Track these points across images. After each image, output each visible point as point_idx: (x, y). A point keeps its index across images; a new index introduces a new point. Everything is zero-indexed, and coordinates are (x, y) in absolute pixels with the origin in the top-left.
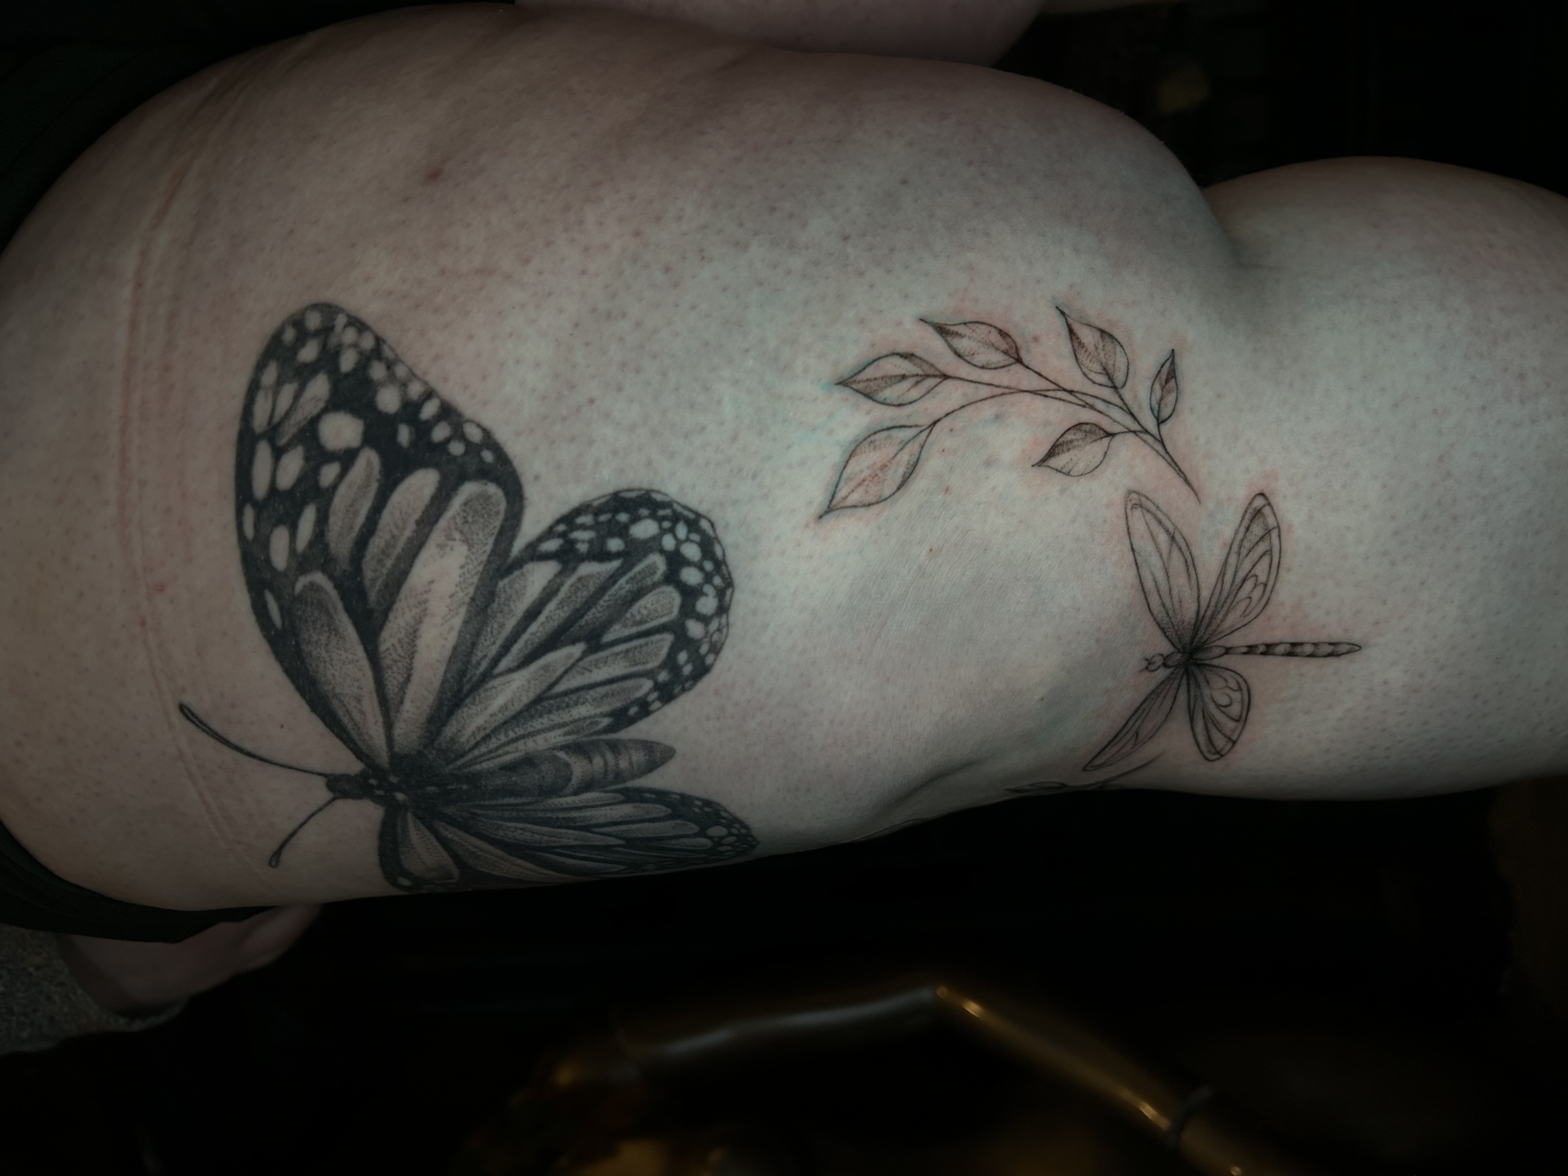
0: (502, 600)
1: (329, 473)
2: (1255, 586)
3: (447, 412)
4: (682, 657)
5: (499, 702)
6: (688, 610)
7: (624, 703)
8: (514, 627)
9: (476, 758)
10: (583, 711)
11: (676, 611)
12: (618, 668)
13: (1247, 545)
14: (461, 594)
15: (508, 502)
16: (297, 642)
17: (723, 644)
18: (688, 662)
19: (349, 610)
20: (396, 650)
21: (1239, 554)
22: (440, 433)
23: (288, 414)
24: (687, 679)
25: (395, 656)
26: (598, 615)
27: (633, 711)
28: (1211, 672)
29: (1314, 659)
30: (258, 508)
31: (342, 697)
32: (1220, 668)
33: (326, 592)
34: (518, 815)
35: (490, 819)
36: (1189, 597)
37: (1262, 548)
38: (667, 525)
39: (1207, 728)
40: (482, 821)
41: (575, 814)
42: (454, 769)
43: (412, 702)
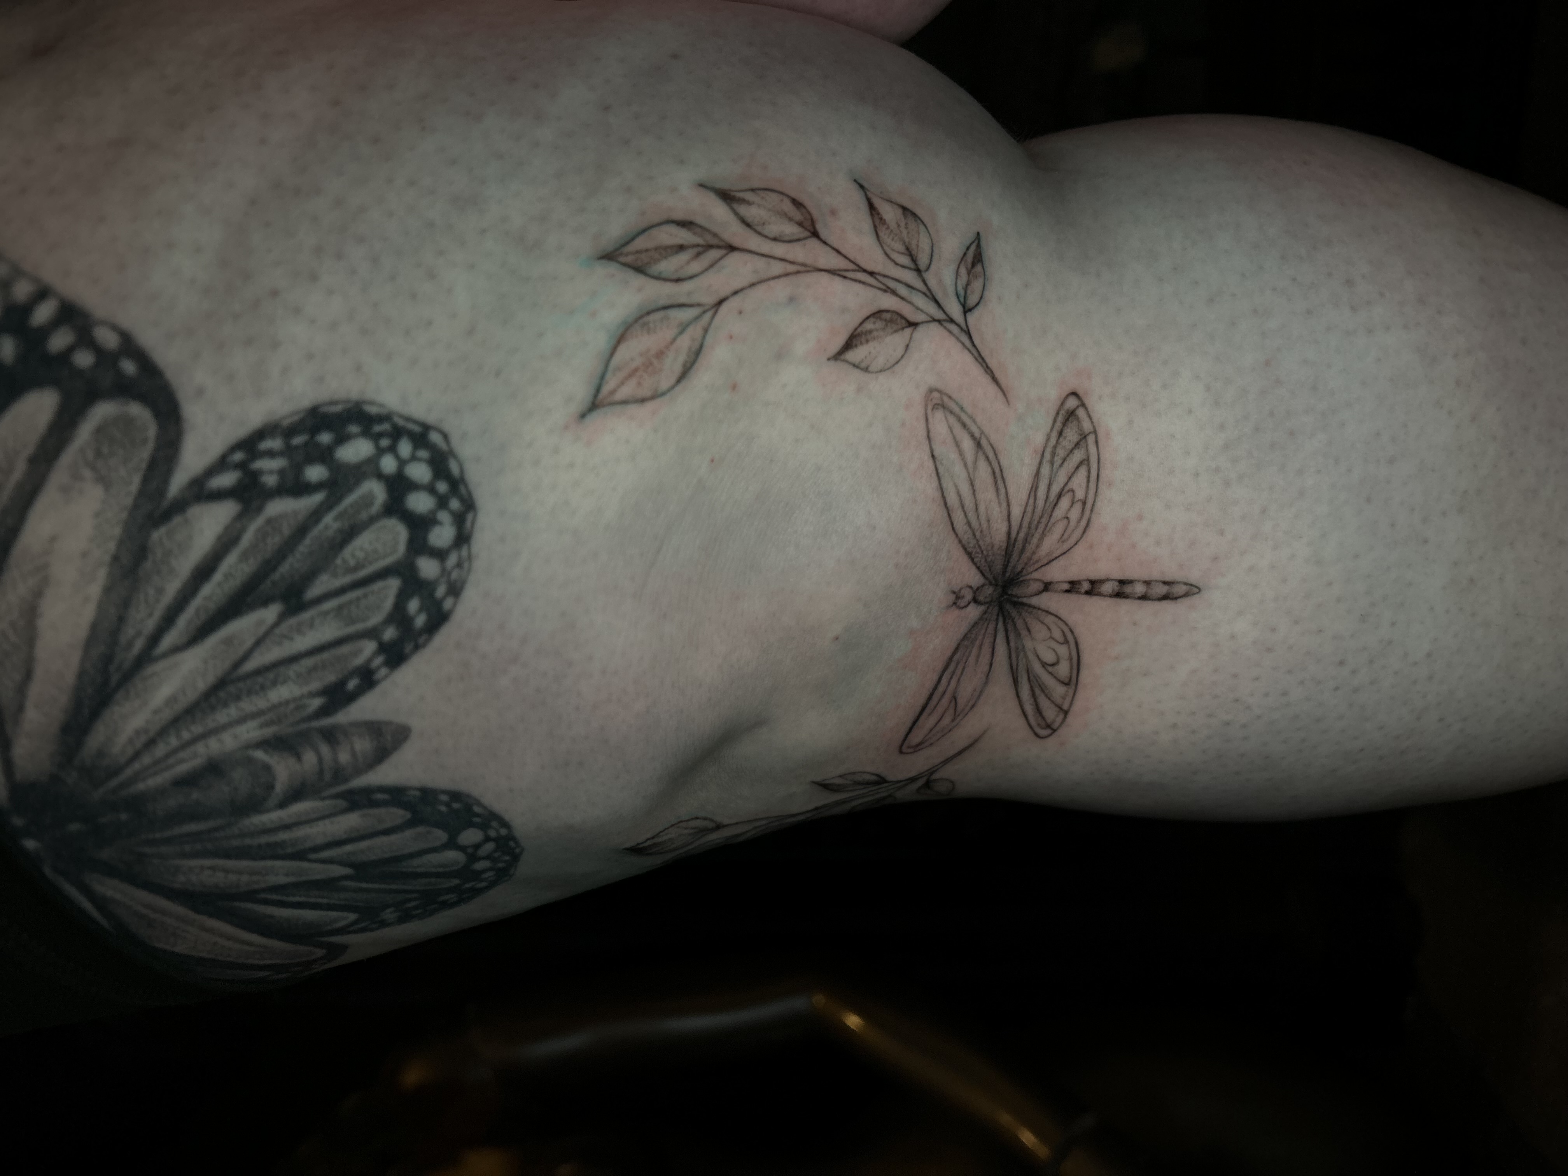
0: (158, 557)
2: (1073, 503)
3: (70, 314)
4: (413, 606)
5: (164, 692)
6: (418, 545)
7: (340, 676)
8: (180, 588)
9: (137, 773)
11: (402, 548)
12: (328, 631)
13: (1061, 453)
14: (97, 553)
17: (465, 582)
18: (421, 609)
20: (7, 638)
21: (1051, 467)
22: (60, 341)
24: (421, 633)
25: (6, 648)
26: (296, 565)
27: (352, 684)
28: (1031, 613)
29: (1147, 602)
32: (1039, 609)
34: (204, 847)
35: (165, 859)
36: (997, 515)
37: (1078, 457)
38: (385, 443)
39: (1034, 695)
40: (154, 864)
41: (283, 836)
42: (106, 793)
43: (36, 707)
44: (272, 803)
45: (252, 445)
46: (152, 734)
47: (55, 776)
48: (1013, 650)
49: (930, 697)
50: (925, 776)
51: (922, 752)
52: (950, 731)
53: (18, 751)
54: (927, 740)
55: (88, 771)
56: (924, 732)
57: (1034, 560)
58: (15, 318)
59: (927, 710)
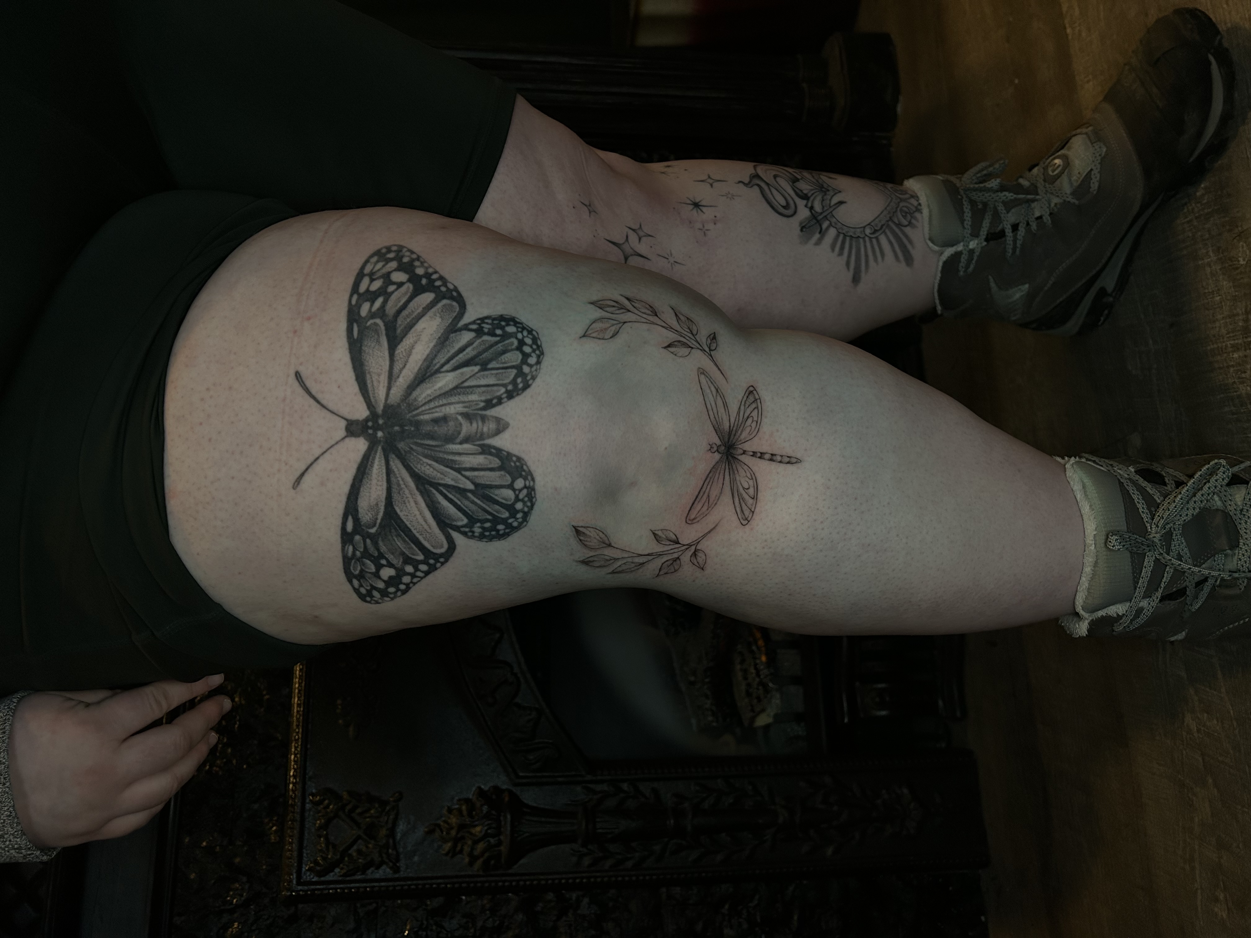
0: (451, 341)
1: (391, 288)
2: (753, 421)
3: (441, 278)
4: (519, 380)
5: (439, 385)
6: (524, 361)
7: (492, 397)
8: (453, 353)
9: (423, 411)
10: (473, 397)
11: (519, 361)
12: (492, 381)
13: (748, 403)
14: (435, 335)
15: (460, 309)
16: (361, 346)
17: (537, 376)
18: (521, 382)
19: (387, 335)
20: (402, 353)
21: (745, 405)
22: (438, 283)
23: (379, 270)
24: (520, 390)
25: (401, 356)
26: (488, 356)
27: (495, 401)
28: (738, 463)
29: (782, 464)
30: (360, 295)
31: (372, 373)
32: (741, 462)
33: (380, 327)
34: (431, 453)
35: (418, 454)
36: (725, 418)
37: (754, 406)
38: (520, 330)
39: (740, 503)
40: (413, 455)
41: (457, 458)
42: (411, 416)
43: (403, 377)
44: (458, 440)
45: (483, 320)
46: (431, 398)
47: (399, 404)
48: (732, 479)
49: (699, 493)
50: (694, 544)
51: (694, 525)
52: (706, 515)
53: (392, 392)
54: (697, 518)
55: (409, 405)
56: (696, 512)
57: (739, 439)
58: (428, 275)
59: (698, 499)
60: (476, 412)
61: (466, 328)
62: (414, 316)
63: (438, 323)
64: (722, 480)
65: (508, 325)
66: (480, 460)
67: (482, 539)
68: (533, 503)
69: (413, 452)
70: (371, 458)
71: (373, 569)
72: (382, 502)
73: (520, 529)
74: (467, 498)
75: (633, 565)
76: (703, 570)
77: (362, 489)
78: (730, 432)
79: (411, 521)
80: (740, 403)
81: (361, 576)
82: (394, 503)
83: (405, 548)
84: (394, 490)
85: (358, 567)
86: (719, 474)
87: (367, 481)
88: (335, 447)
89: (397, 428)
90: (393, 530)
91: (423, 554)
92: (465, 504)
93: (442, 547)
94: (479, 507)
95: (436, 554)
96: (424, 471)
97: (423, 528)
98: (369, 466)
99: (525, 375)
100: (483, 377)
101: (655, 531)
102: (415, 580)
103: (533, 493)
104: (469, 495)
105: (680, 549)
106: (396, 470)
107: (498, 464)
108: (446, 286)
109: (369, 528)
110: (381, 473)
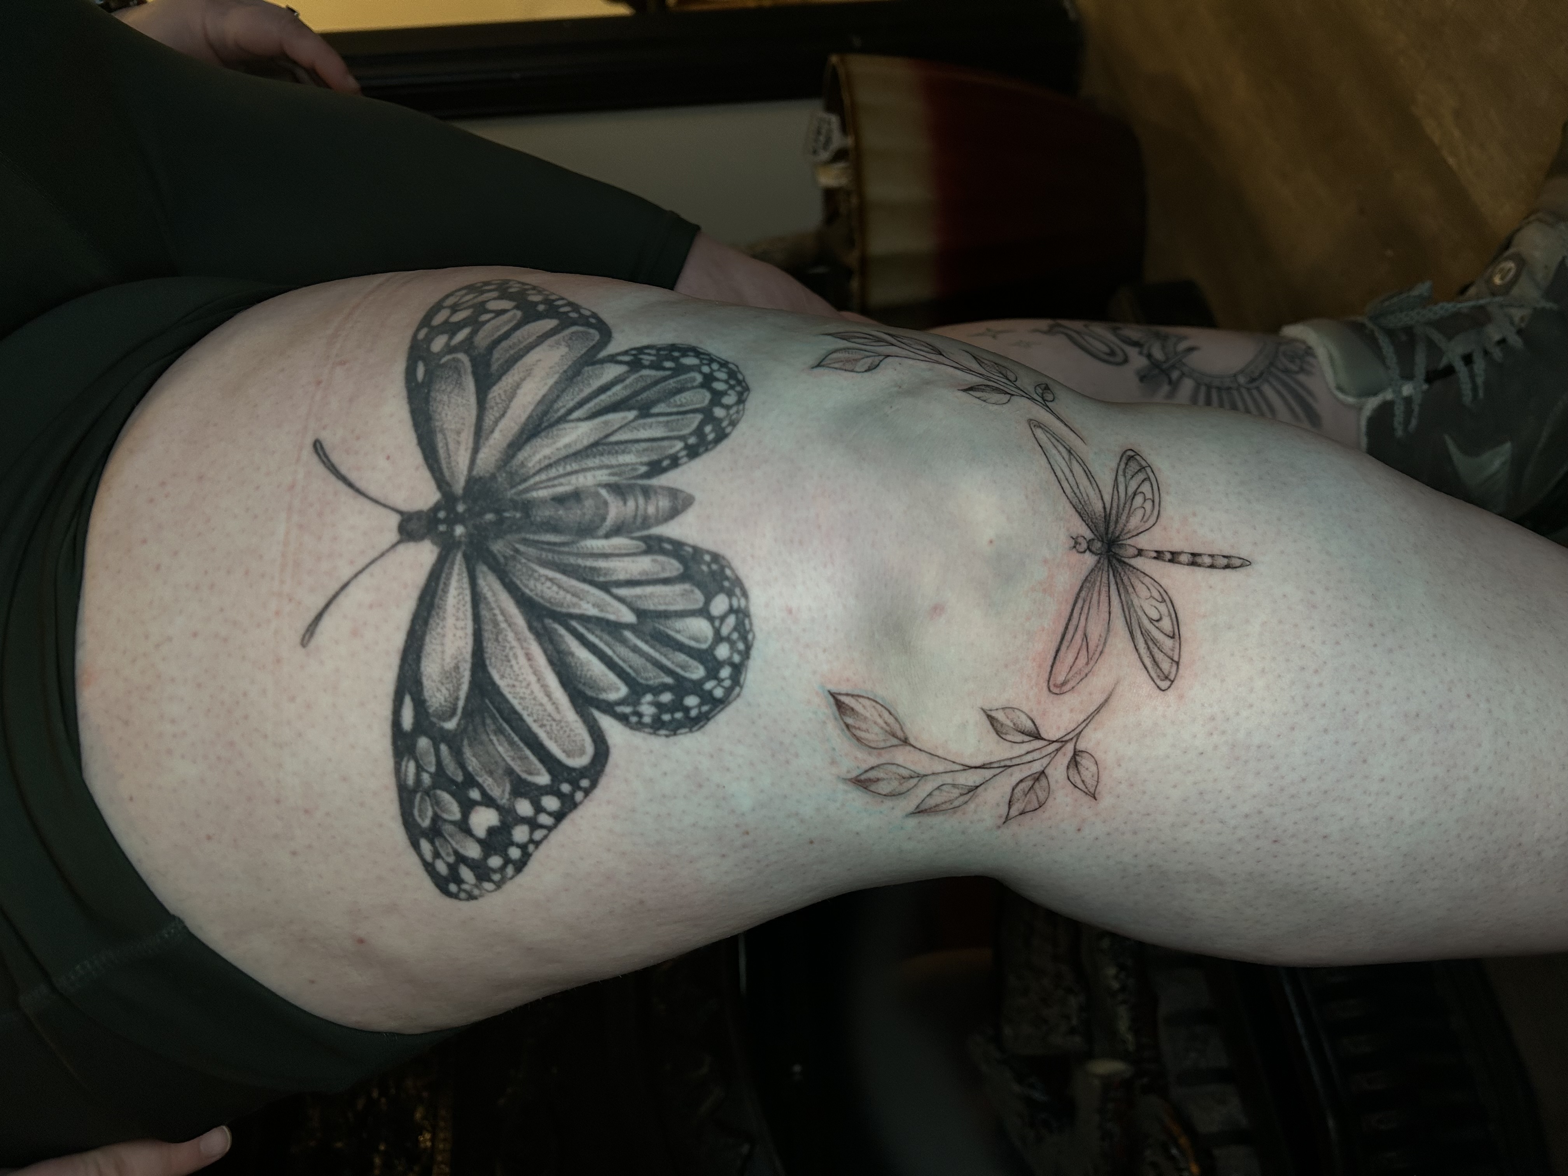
0: (586, 377)
1: (487, 317)
2: (1145, 500)
3: (570, 304)
4: (708, 429)
5: (566, 441)
6: (715, 402)
7: (660, 458)
8: (589, 394)
9: (536, 484)
11: (707, 402)
12: (659, 432)
15: (600, 337)
16: (429, 392)
17: (738, 422)
18: (712, 431)
19: (475, 374)
20: (500, 396)
22: (565, 310)
23: (467, 301)
24: (710, 442)
25: (498, 400)
26: (650, 396)
27: (665, 463)
28: (1132, 572)
29: (1215, 570)
30: (432, 328)
31: (446, 432)
32: (1138, 570)
33: (463, 362)
34: (553, 558)
35: (529, 560)
36: (1093, 495)
37: (1141, 476)
38: (705, 362)
39: (1149, 648)
40: (520, 563)
41: (601, 564)
42: (515, 494)
43: (501, 431)
44: (602, 532)
45: (641, 350)
46: (552, 461)
47: (493, 477)
48: (1124, 603)
49: (1066, 628)
50: (1072, 739)
51: (1066, 697)
52: (1086, 675)
53: (481, 455)
54: (1069, 681)
55: (511, 474)
56: (1066, 668)
57: (1125, 531)
58: (548, 302)
59: (1066, 643)
60: (633, 481)
61: (612, 359)
62: (522, 346)
63: (563, 353)
64: (1107, 604)
65: (684, 355)
66: (643, 565)
67: (658, 729)
68: (750, 643)
69: (519, 557)
70: (444, 575)
71: (454, 811)
72: (466, 661)
73: (729, 703)
74: (624, 642)
75: (956, 792)
76: (1095, 798)
77: (428, 639)
78: (1108, 518)
79: (521, 698)
80: (1115, 473)
81: (435, 832)
82: (488, 662)
83: (513, 759)
84: (486, 635)
85: (427, 810)
86: (1099, 594)
87: (438, 621)
88: (379, 562)
89: (490, 517)
90: (489, 721)
91: (550, 771)
92: (619, 653)
93: (582, 752)
94: (647, 660)
95: (573, 769)
96: (542, 591)
97: (545, 710)
98: (440, 592)
99: (720, 420)
100: (644, 427)
101: (991, 710)
102: (538, 835)
103: (747, 622)
104: (628, 634)
105: (1045, 751)
106: (489, 595)
107: (678, 569)
108: (578, 312)
109: (444, 720)
110: (463, 602)
